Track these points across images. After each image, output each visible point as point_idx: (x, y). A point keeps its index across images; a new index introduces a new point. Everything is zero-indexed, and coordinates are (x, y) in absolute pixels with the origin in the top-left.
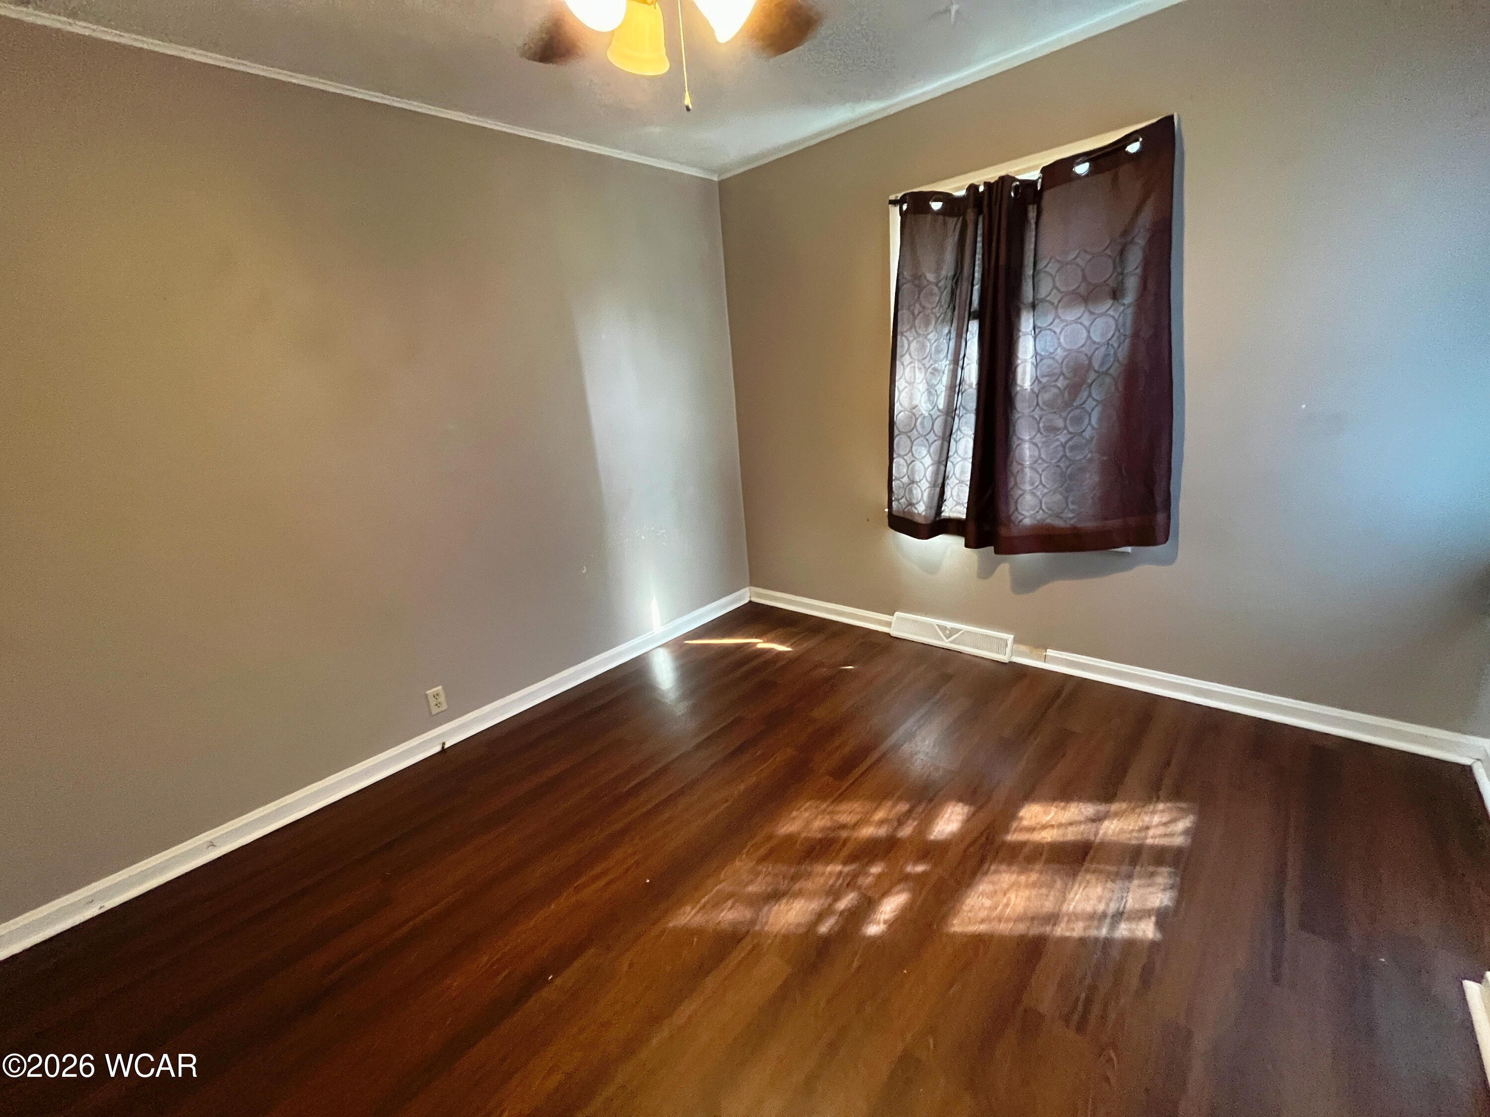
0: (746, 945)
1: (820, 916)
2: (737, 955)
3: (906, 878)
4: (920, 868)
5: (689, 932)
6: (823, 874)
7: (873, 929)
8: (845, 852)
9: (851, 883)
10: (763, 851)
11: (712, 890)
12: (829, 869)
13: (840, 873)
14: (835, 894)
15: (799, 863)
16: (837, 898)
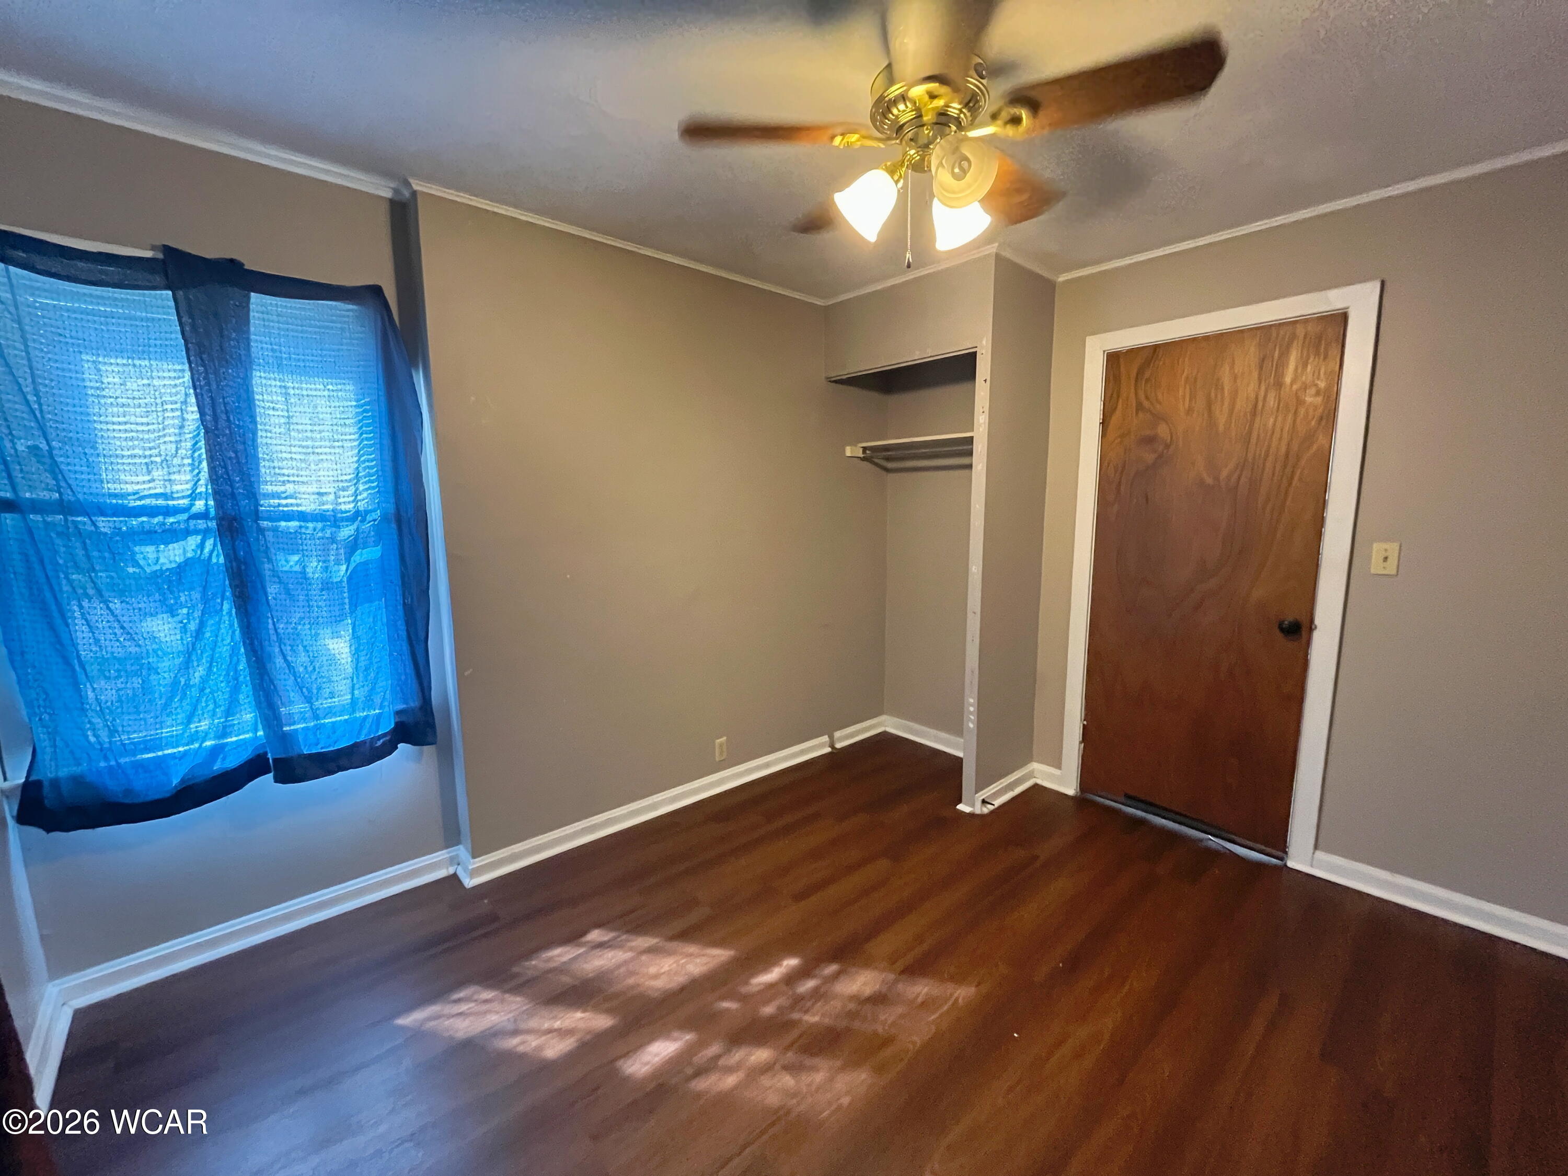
0: (900, 965)
1: (836, 976)
2: (909, 958)
3: (743, 998)
4: (726, 1005)
5: (958, 979)
6: (823, 1015)
7: (792, 962)
8: (795, 1033)
9: (798, 1002)
10: (888, 1052)
11: (941, 1015)
12: (816, 1019)
13: (806, 1012)
14: (816, 995)
15: (848, 1030)
16: (816, 990)
